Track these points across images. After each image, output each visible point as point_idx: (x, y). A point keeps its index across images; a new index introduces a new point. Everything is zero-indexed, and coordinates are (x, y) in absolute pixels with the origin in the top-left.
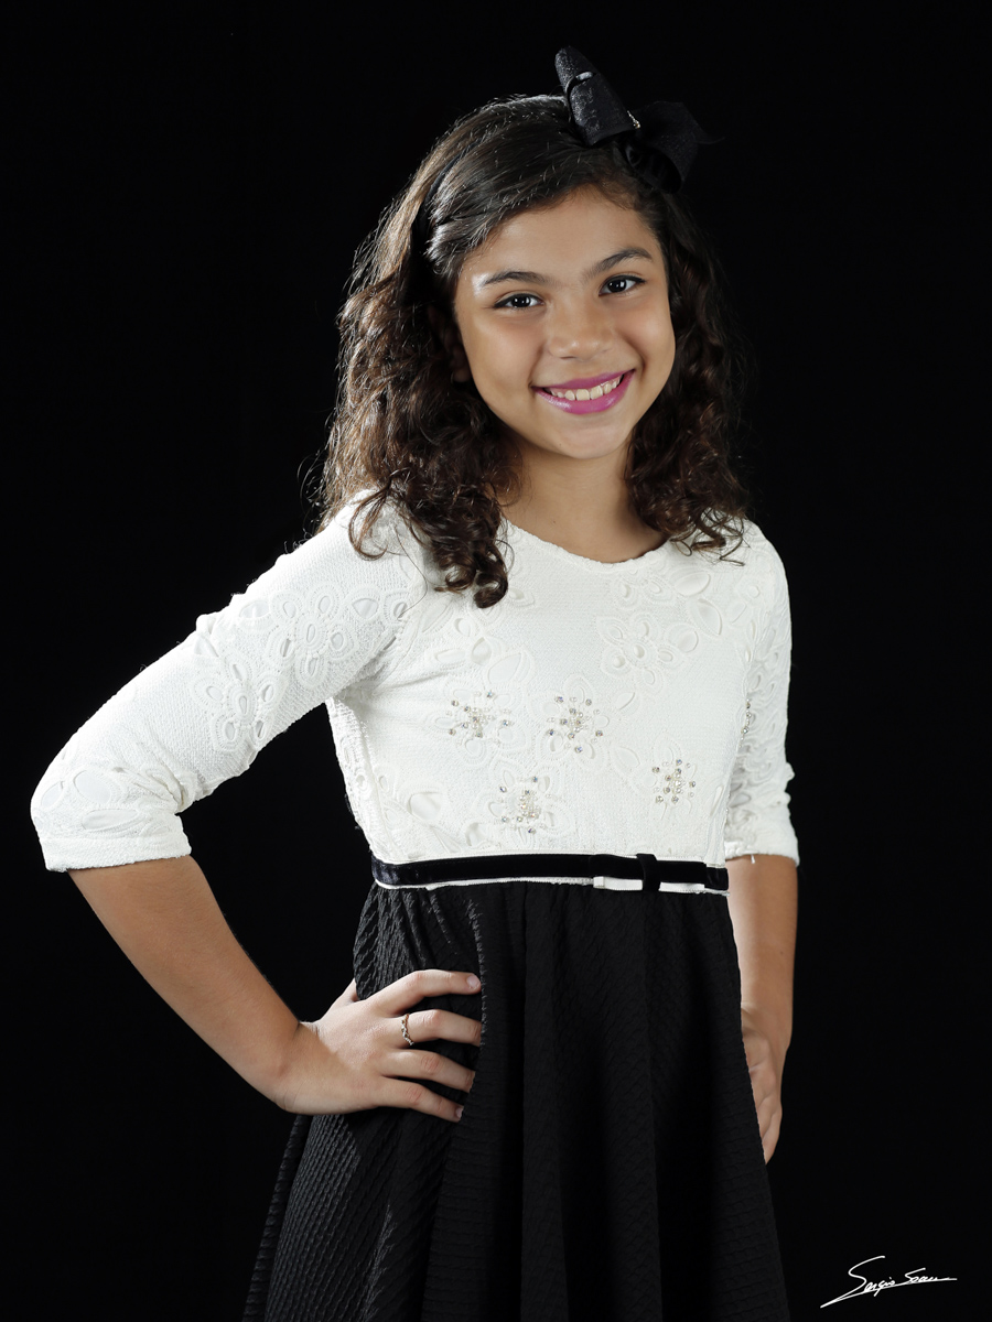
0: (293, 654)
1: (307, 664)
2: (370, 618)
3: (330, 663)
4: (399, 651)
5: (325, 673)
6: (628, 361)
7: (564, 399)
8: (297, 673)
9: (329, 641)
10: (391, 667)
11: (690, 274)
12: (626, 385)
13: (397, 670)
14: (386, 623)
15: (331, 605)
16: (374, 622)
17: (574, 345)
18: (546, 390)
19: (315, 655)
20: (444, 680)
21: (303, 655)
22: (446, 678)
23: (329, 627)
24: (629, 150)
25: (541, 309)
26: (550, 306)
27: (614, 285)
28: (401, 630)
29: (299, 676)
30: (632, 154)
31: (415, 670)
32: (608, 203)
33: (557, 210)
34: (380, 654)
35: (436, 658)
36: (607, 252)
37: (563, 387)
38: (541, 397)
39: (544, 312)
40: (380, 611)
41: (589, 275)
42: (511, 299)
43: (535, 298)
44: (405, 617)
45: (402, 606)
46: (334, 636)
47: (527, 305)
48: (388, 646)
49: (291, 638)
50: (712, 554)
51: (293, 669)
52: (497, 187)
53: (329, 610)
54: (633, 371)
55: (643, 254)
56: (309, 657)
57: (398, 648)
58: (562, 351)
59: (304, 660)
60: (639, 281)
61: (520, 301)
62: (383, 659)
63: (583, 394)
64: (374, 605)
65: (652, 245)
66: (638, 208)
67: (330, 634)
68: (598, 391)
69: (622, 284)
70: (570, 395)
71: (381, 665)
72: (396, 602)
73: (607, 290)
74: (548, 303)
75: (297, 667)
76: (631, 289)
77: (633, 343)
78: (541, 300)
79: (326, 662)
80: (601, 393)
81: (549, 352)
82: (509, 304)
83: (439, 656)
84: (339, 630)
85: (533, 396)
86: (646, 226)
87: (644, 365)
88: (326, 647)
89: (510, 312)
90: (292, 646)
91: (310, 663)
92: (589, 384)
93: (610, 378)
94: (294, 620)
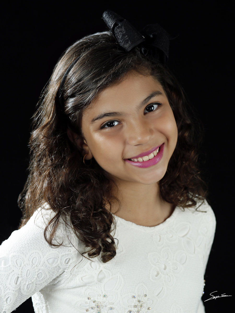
0: (20, 283)
1: (26, 285)
2: (55, 265)
3: (36, 284)
4: (66, 277)
5: (34, 288)
6: (161, 140)
7: (138, 162)
8: (22, 290)
9: (36, 276)
10: (62, 282)
11: (175, 96)
12: (162, 150)
13: (64, 283)
14: (61, 267)
15: (37, 261)
16: (56, 267)
17: (139, 138)
18: (130, 160)
19: (30, 282)
20: (84, 288)
21: (25, 283)
22: (86, 287)
23: (37, 270)
24: (143, 49)
25: (120, 126)
26: (124, 124)
27: (149, 109)
28: (67, 268)
29: (22, 291)
30: (144, 51)
31: (72, 284)
32: (141, 76)
33: (120, 84)
34: (58, 277)
35: (82, 279)
36: (144, 96)
37: (137, 157)
38: (128, 163)
39: (122, 127)
40: (59, 262)
41: (139, 107)
42: (107, 124)
43: (117, 121)
44: (69, 264)
45: (68, 259)
46: (38, 274)
47: (113, 126)
48: (61, 274)
49: (20, 276)
50: (192, 209)
51: (20, 289)
52: (92, 79)
53: (36, 263)
54: (164, 144)
55: (158, 93)
56: (27, 283)
57: (65, 275)
58: (134, 142)
59: (25, 285)
60: (159, 105)
61: (110, 124)
62: (59, 279)
63: (146, 158)
64: (56, 260)
65: (160, 88)
66: (152, 74)
67: (37, 273)
68: (152, 156)
69: (153, 108)
70: (140, 159)
71: (57, 281)
72: (66, 258)
73: (147, 111)
74: (123, 122)
75: (22, 288)
76: (157, 109)
77: (162, 133)
78: (120, 122)
79: (34, 285)
80: (153, 156)
81: (128, 144)
82: (106, 126)
83: (83, 278)
84: (40, 272)
85: (125, 163)
86: (157, 80)
87: (168, 140)
88: (35, 279)
89: (108, 130)
90: (20, 279)
91: (27, 286)
92: (147, 154)
93: (155, 149)
94: (21, 268)
